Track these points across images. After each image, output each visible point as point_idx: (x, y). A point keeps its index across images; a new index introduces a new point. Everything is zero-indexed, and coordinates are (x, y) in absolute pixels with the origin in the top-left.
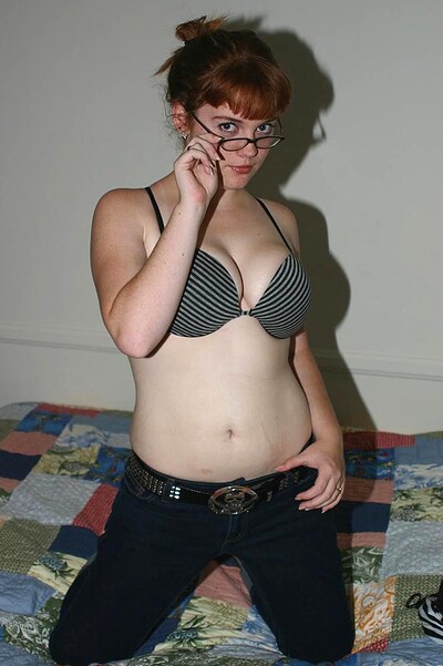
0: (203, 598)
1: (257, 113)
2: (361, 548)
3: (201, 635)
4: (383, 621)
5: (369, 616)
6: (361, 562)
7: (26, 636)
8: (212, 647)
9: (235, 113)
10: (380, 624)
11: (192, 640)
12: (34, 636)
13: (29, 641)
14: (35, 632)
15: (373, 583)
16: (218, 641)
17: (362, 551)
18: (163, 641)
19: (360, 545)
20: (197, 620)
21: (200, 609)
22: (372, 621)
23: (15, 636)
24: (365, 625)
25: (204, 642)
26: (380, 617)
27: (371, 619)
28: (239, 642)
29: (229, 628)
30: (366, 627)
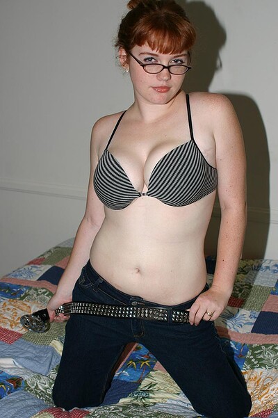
0: (159, 371)
1: (167, 49)
2: (271, 345)
3: (151, 395)
4: (274, 395)
5: (265, 391)
6: (268, 354)
7: (40, 388)
8: (155, 403)
9: (153, 49)
10: (272, 398)
11: (143, 398)
12: (46, 389)
13: (42, 391)
14: (47, 386)
15: (273, 369)
16: (161, 400)
17: (271, 347)
18: (126, 397)
19: (270, 343)
20: (151, 385)
21: (155, 378)
22: (267, 395)
23: (33, 387)
24: (262, 397)
25: (151, 400)
26: (272, 393)
27: (266, 393)
28: (175, 402)
29: (172, 393)
30: (263, 399)
